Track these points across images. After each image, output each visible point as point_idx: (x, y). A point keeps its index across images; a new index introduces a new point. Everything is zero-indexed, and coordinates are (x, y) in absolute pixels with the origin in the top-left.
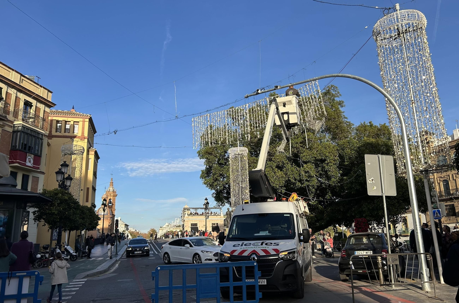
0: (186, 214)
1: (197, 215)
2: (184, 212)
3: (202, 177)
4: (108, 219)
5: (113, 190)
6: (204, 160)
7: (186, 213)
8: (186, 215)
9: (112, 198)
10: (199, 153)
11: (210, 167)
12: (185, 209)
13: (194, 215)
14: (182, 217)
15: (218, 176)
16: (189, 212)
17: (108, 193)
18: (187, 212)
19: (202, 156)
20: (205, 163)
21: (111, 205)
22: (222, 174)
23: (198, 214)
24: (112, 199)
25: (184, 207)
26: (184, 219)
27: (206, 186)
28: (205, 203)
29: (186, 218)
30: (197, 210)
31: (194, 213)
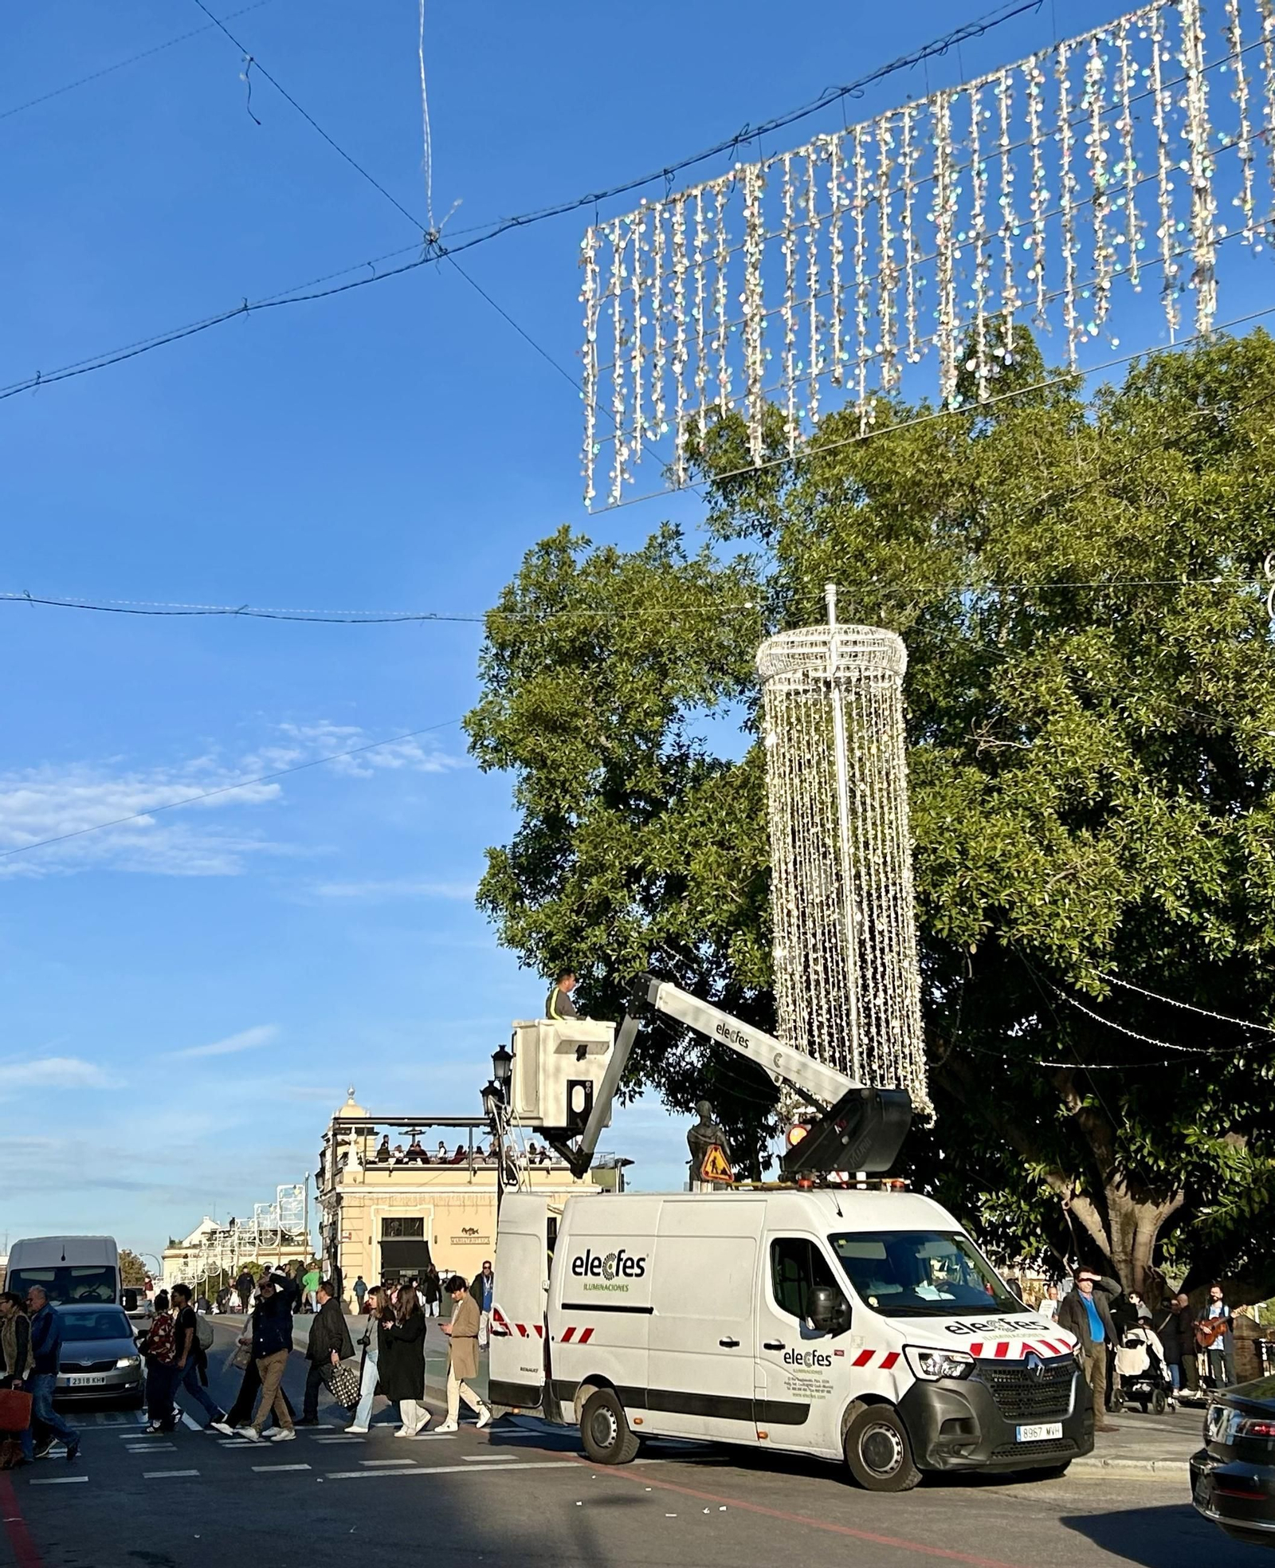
0: (353, 1160)
1: (419, 1163)
2: (338, 1144)
3: (489, 896)
6: (514, 775)
7: (352, 1150)
8: (353, 1167)
10: (478, 725)
11: (555, 822)
12: (341, 1126)
13: (399, 1161)
14: (321, 1175)
16: (374, 1144)
18: (355, 1147)
19: (496, 750)
20: (520, 791)
23: (426, 1161)
25: (337, 1116)
26: (339, 1189)
27: (519, 957)
28: (491, 1083)
29: (348, 1185)
30: (414, 1135)
31: (402, 1155)
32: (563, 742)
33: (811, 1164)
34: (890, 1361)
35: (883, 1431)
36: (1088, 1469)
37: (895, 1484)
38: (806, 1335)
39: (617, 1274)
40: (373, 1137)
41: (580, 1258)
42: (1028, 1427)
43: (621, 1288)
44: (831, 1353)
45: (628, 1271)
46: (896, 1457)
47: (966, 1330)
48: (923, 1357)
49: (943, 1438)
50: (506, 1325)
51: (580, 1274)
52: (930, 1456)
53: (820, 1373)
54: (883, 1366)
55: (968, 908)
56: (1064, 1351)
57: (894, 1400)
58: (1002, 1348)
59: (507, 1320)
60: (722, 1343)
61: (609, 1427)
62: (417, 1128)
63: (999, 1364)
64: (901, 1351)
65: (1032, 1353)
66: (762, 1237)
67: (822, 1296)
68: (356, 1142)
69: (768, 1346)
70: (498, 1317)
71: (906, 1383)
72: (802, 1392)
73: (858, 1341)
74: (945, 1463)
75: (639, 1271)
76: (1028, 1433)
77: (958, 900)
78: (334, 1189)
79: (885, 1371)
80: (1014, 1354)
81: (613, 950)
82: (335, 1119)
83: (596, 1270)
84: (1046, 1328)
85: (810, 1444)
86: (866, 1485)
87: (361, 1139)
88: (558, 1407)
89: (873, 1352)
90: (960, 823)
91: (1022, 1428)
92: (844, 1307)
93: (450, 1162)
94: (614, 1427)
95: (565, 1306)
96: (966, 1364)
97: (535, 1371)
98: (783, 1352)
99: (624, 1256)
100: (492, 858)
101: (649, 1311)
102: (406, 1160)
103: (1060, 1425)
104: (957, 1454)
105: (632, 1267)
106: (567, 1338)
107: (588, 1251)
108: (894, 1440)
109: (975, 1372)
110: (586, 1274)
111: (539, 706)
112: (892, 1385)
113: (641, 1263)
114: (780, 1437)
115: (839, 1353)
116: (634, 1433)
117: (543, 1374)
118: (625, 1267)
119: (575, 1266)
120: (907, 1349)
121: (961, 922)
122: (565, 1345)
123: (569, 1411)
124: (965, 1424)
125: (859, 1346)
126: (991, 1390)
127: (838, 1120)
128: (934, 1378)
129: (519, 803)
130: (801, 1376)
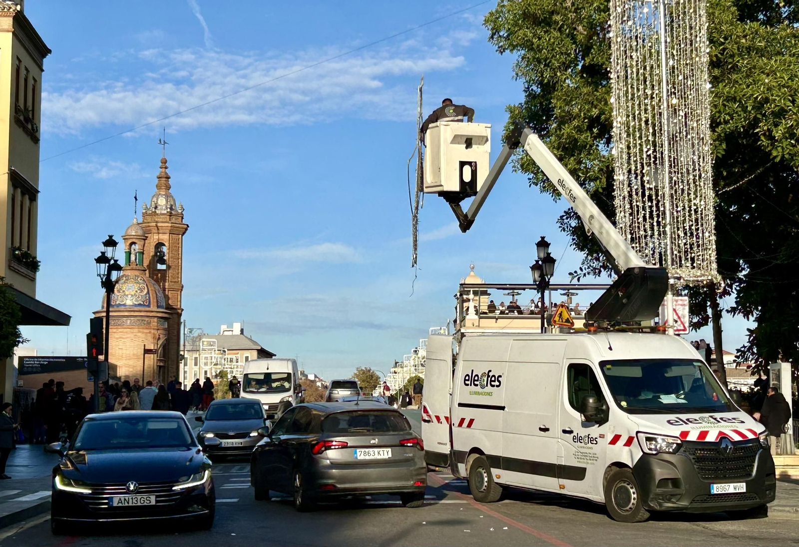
0: (472, 311)
1: (516, 313)
2: (464, 301)
4: (149, 323)
5: (171, 209)
6: (514, 57)
7: (471, 305)
8: (472, 316)
9: (165, 238)
10: (494, 22)
11: (548, 88)
12: (464, 289)
13: (502, 313)
14: (455, 321)
15: (579, 130)
16: (485, 301)
17: (149, 219)
19: (507, 38)
20: (520, 68)
21: (164, 267)
22: (599, 117)
23: (520, 312)
24: (167, 244)
25: (463, 283)
26: (463, 330)
27: (529, 179)
28: (537, 262)
29: (469, 328)
30: (513, 295)
31: (504, 308)
32: (545, 32)
33: (603, 317)
34: (629, 442)
35: (625, 485)
36: (785, 514)
37: (631, 518)
38: (585, 425)
39: (487, 386)
40: (487, 297)
41: (468, 375)
42: (719, 485)
43: (490, 394)
44: (597, 436)
45: (493, 383)
46: (632, 501)
47: (681, 423)
48: (648, 439)
49: (659, 491)
50: (429, 416)
51: (467, 385)
52: (651, 501)
53: (591, 448)
54: (626, 445)
55: (796, 141)
56: (751, 436)
57: (631, 466)
58: (703, 434)
59: (430, 413)
60: (541, 429)
61: (483, 479)
62: (515, 291)
63: (701, 444)
64: (635, 436)
65: (725, 438)
66: (563, 363)
67: (591, 401)
68: (473, 300)
69: (565, 432)
70: (426, 411)
71: (638, 455)
72: (582, 460)
73: (612, 428)
74: (660, 505)
75: (498, 384)
76: (718, 489)
77: (787, 135)
78: (460, 330)
79: (627, 448)
80: (711, 438)
81: (583, 174)
82: (461, 285)
83: (476, 383)
84: (743, 422)
85: (587, 493)
86: (615, 518)
87: (477, 298)
88: (457, 467)
89: (621, 436)
90: (793, 81)
91: (715, 486)
92: (604, 407)
93: (536, 314)
94: (486, 479)
95: (460, 405)
96: (677, 444)
97: (446, 444)
98: (572, 435)
99: (491, 374)
100: (511, 112)
101: (503, 408)
102: (507, 312)
103: (744, 484)
104: (669, 501)
105: (494, 381)
106: (460, 425)
107: (473, 371)
108: (632, 491)
109: (682, 449)
110: (471, 385)
111: (527, 8)
112: (629, 456)
113: (500, 379)
114: (572, 488)
115: (602, 436)
116: (496, 483)
117: (449, 446)
118: (491, 381)
119: (465, 380)
120: (639, 435)
121: (790, 150)
122: (460, 429)
123: (463, 470)
124: (675, 482)
125: (613, 432)
126: (693, 461)
127: (621, 288)
128: (654, 452)
129: (517, 74)
130: (583, 450)
